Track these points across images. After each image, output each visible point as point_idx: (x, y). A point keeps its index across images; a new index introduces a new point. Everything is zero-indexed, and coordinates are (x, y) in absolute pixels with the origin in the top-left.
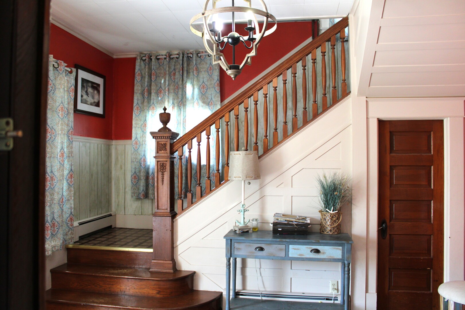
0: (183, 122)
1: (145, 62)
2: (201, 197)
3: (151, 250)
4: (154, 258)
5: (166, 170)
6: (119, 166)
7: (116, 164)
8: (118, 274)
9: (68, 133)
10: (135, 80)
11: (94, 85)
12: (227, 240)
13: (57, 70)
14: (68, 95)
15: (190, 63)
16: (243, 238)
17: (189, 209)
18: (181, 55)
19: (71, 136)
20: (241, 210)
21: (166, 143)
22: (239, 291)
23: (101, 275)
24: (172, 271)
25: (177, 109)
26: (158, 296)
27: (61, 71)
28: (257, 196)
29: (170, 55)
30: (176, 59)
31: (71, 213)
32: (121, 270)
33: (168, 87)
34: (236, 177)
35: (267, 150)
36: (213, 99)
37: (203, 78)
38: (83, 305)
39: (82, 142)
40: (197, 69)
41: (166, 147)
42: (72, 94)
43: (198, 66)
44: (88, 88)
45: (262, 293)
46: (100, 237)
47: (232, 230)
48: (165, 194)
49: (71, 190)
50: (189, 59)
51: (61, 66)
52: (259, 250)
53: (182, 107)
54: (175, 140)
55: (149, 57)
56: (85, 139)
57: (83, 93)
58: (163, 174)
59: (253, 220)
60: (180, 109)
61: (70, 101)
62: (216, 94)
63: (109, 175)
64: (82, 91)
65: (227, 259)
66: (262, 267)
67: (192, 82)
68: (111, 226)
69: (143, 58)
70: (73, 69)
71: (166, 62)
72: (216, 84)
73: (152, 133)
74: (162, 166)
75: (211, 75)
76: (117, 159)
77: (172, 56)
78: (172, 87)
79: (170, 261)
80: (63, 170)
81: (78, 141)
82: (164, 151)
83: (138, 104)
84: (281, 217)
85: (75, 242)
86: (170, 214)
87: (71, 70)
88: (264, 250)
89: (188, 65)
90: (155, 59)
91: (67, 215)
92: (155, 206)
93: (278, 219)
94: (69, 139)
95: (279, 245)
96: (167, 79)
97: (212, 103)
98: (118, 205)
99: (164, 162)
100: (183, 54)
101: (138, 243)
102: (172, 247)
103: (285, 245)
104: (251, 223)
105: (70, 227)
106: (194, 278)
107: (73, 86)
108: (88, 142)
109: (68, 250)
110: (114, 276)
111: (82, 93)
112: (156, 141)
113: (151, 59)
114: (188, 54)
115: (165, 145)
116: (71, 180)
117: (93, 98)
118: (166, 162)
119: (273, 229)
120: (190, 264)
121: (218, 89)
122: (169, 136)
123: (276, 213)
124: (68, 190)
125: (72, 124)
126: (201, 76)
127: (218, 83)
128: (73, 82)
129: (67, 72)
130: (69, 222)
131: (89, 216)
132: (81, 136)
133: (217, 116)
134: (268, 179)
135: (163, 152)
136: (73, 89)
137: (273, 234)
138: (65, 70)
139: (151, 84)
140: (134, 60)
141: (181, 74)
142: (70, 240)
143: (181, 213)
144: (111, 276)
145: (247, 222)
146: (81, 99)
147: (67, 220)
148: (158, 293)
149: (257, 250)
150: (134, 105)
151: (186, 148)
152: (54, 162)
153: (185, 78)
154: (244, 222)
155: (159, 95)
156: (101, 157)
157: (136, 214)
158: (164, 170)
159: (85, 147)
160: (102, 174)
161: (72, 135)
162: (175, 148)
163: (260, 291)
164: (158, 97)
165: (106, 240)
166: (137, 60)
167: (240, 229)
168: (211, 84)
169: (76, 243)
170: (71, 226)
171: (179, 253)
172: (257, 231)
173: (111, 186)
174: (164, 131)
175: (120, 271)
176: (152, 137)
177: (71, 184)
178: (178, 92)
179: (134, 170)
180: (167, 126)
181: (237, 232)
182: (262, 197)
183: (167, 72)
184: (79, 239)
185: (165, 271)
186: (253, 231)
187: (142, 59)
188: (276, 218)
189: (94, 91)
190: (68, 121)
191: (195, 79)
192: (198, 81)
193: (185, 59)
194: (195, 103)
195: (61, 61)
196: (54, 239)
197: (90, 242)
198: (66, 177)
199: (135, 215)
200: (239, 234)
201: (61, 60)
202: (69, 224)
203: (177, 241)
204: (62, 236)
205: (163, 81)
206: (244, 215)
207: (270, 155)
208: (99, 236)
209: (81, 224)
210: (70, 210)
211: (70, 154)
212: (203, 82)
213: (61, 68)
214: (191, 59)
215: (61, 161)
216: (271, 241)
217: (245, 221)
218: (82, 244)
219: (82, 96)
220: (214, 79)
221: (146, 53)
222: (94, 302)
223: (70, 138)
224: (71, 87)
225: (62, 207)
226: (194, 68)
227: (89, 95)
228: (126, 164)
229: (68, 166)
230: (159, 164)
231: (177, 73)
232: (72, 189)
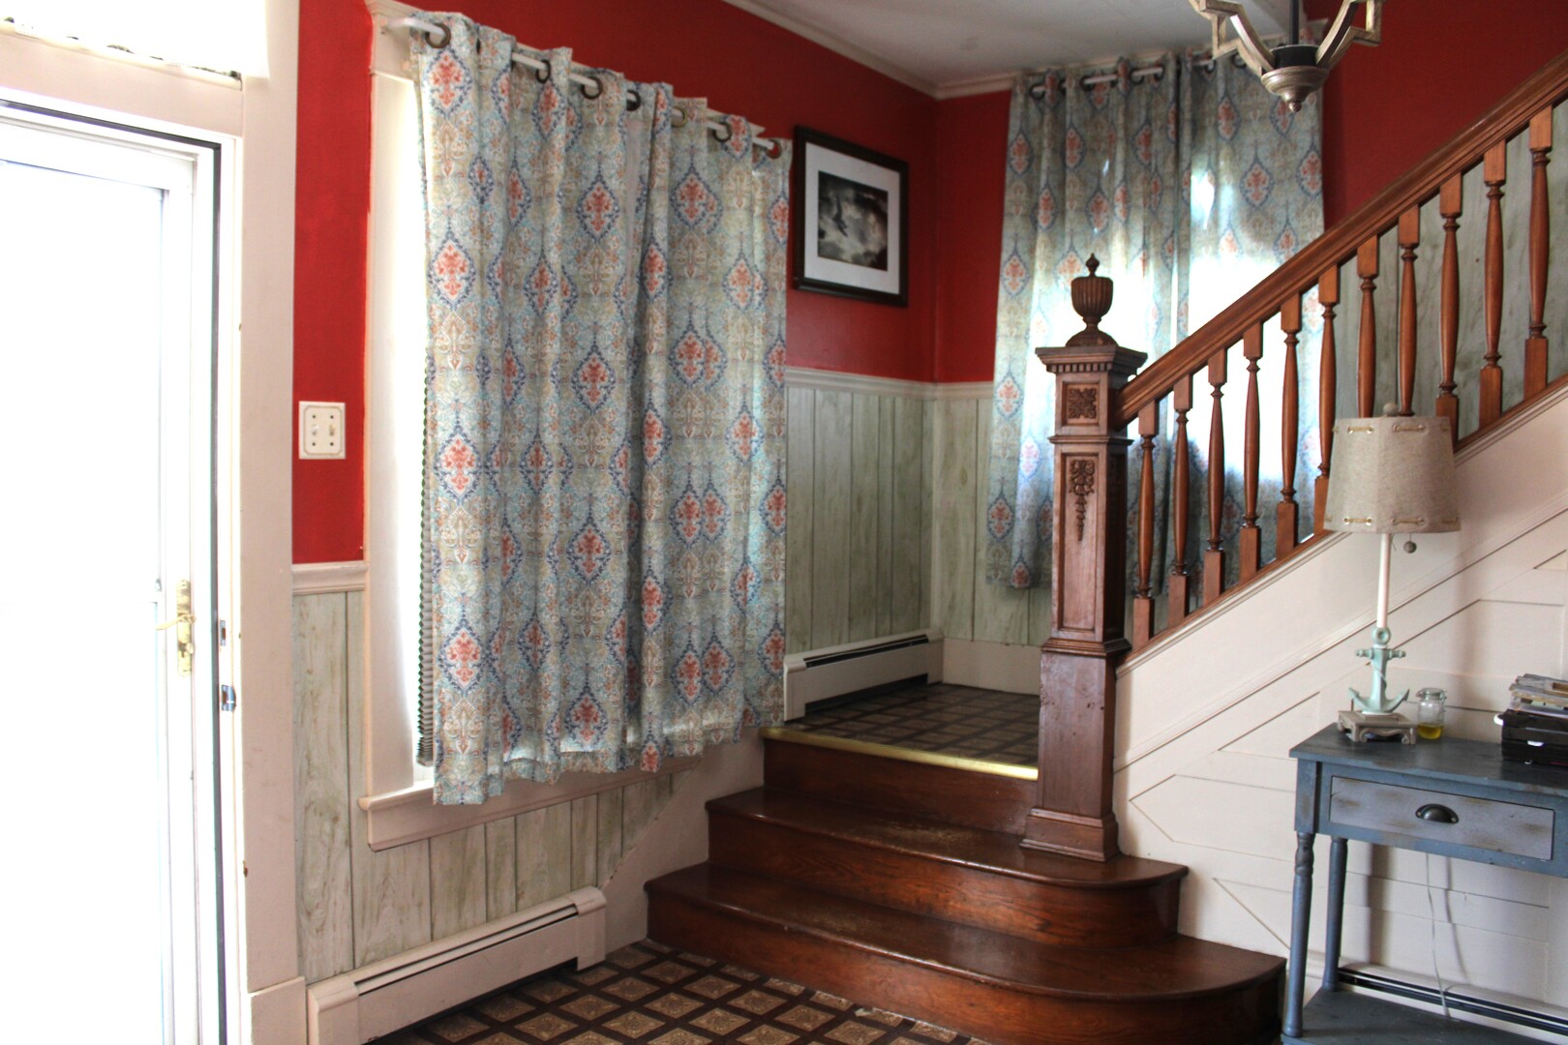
0: (1180, 314)
1: (1041, 105)
2: (1222, 590)
3: (1030, 773)
4: (1040, 803)
5: (1093, 487)
6: (956, 472)
7: (947, 466)
8: (913, 844)
9: (766, 358)
10: (1008, 169)
11: (866, 196)
12: (1302, 764)
13: (726, 149)
14: (765, 231)
15: (1204, 92)
16: (1368, 764)
17: (1173, 633)
18: (1171, 67)
19: (777, 367)
20: (1370, 653)
21: (1095, 387)
22: (1351, 965)
23: (857, 839)
24: (1099, 856)
25: (1156, 267)
26: (1041, 937)
27: (737, 150)
28: (1446, 600)
29: (1129, 68)
30: (1153, 81)
31: (776, 625)
32: (927, 829)
33: (1126, 186)
34: (1351, 521)
35: (1496, 415)
36: (1294, 223)
37: (1256, 145)
38: (790, 929)
39: (824, 388)
40: (1232, 110)
41: (1095, 403)
42: (782, 227)
43: (1236, 100)
44: (844, 204)
45: (1450, 991)
46: (879, 712)
47: (1334, 725)
48: (1089, 575)
49: (777, 548)
50: (1202, 78)
51: (737, 134)
52: (1434, 819)
53: (1175, 259)
54: (1131, 378)
55: (1057, 82)
56: (836, 380)
57: (826, 223)
58: (1082, 504)
59: (1422, 695)
60: (1167, 266)
61: (775, 250)
62: (1305, 204)
63: (921, 503)
64: (820, 218)
65: (1298, 836)
66: (1455, 886)
67: (1213, 161)
68: (924, 677)
69: (1037, 90)
70: (782, 142)
71: (1115, 98)
72: (1305, 163)
73: (1042, 353)
74: (1081, 474)
75: (1284, 131)
76: (950, 447)
77: (1138, 74)
78: (1138, 188)
79: (1096, 818)
80: (747, 481)
81: (807, 385)
82: (1087, 417)
83: (1015, 252)
84: (1545, 692)
85: (789, 722)
86: (1101, 647)
87: (777, 146)
88: (1457, 821)
89: (1198, 101)
90: (1076, 89)
91: (765, 631)
92: (1052, 616)
93: (1530, 701)
94: (771, 378)
95: (1527, 810)
96: (1120, 156)
97: (1288, 237)
98: (951, 607)
99: (1086, 458)
100: (1179, 62)
101: (995, 744)
102: (1104, 769)
103: (1551, 813)
104: (1416, 707)
105: (773, 670)
106: (1183, 889)
107: (782, 199)
108: (845, 390)
109: (769, 745)
110: (898, 848)
111: (822, 225)
112: (1057, 381)
113: (1063, 92)
114: (1196, 58)
115: (1092, 394)
116: (778, 515)
117: (863, 238)
118: (1093, 458)
119: (1503, 736)
120: (1171, 840)
121: (1313, 183)
122: (1106, 363)
123: (1527, 676)
124: (767, 547)
125: (780, 327)
126: (1249, 140)
127: (1313, 160)
128: (783, 184)
129: (763, 154)
130: (768, 656)
131: (845, 638)
132: (819, 367)
133: (1291, 282)
134: (1498, 532)
135: (1082, 420)
136: (783, 210)
137: (1505, 760)
138: (751, 148)
139: (1064, 179)
140: (1003, 99)
141: (1172, 136)
142: (772, 715)
143: (1143, 649)
144: (888, 846)
145: (1398, 701)
146: (819, 243)
147: (764, 646)
148: (1042, 929)
149: (1427, 815)
150: (1004, 256)
151: (1168, 406)
152: (717, 454)
153: (1185, 150)
154: (1384, 700)
155: (1092, 219)
156: (894, 439)
157: (1010, 641)
158: (1086, 487)
159: (835, 405)
160: (896, 498)
161: (780, 364)
162: (1128, 407)
163: (1440, 981)
164: (1090, 224)
165: (892, 724)
166: (1013, 99)
167: (1361, 727)
168: (1285, 167)
169: (795, 725)
170: (777, 668)
171: (1130, 795)
172: (1438, 741)
173: (929, 541)
174: (1088, 345)
175: (921, 833)
176: (1045, 367)
177: (777, 529)
178: (1158, 204)
179: (998, 487)
180: (1102, 326)
181: (1352, 736)
182: (1469, 607)
183: (1121, 133)
184: (807, 713)
185: (1072, 851)
186: (1420, 740)
187: (1030, 93)
188: (1523, 693)
189: (865, 215)
190: (768, 316)
191: (1223, 153)
192: (1235, 155)
193: (1186, 78)
194: (1223, 242)
195: (737, 118)
196: (716, 707)
197: (839, 726)
198: (762, 505)
199: (1007, 644)
200: (1358, 744)
201: (737, 113)
202: (767, 662)
203: (1125, 747)
204: (740, 697)
205: (1106, 168)
206: (1383, 671)
207: (1507, 439)
208: (878, 707)
209: (812, 663)
210: (772, 616)
211: (775, 429)
212: (1256, 160)
213: (737, 139)
214: (1209, 78)
215: (739, 451)
216: (1488, 787)
217: (1389, 695)
218: (813, 729)
219: (821, 234)
220: (1295, 147)
221: (1042, 69)
222: (821, 926)
223: (773, 372)
224: (777, 201)
225: (742, 603)
226: (1221, 111)
227: (846, 230)
228: (980, 465)
229: (768, 468)
230: (1068, 464)
231: (1156, 136)
232: (781, 544)
